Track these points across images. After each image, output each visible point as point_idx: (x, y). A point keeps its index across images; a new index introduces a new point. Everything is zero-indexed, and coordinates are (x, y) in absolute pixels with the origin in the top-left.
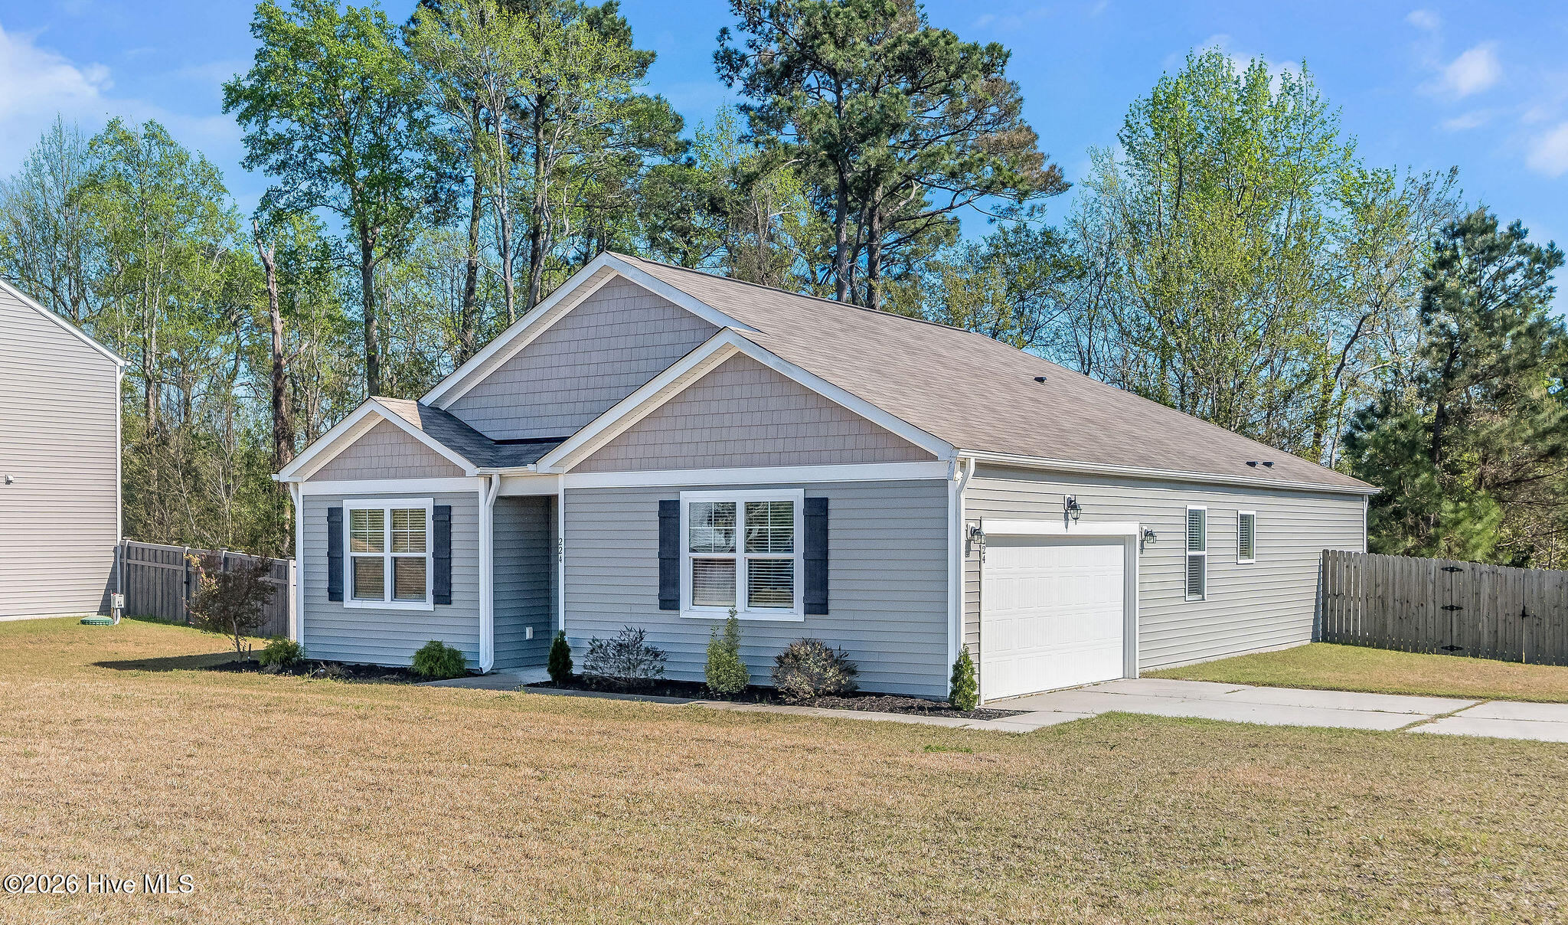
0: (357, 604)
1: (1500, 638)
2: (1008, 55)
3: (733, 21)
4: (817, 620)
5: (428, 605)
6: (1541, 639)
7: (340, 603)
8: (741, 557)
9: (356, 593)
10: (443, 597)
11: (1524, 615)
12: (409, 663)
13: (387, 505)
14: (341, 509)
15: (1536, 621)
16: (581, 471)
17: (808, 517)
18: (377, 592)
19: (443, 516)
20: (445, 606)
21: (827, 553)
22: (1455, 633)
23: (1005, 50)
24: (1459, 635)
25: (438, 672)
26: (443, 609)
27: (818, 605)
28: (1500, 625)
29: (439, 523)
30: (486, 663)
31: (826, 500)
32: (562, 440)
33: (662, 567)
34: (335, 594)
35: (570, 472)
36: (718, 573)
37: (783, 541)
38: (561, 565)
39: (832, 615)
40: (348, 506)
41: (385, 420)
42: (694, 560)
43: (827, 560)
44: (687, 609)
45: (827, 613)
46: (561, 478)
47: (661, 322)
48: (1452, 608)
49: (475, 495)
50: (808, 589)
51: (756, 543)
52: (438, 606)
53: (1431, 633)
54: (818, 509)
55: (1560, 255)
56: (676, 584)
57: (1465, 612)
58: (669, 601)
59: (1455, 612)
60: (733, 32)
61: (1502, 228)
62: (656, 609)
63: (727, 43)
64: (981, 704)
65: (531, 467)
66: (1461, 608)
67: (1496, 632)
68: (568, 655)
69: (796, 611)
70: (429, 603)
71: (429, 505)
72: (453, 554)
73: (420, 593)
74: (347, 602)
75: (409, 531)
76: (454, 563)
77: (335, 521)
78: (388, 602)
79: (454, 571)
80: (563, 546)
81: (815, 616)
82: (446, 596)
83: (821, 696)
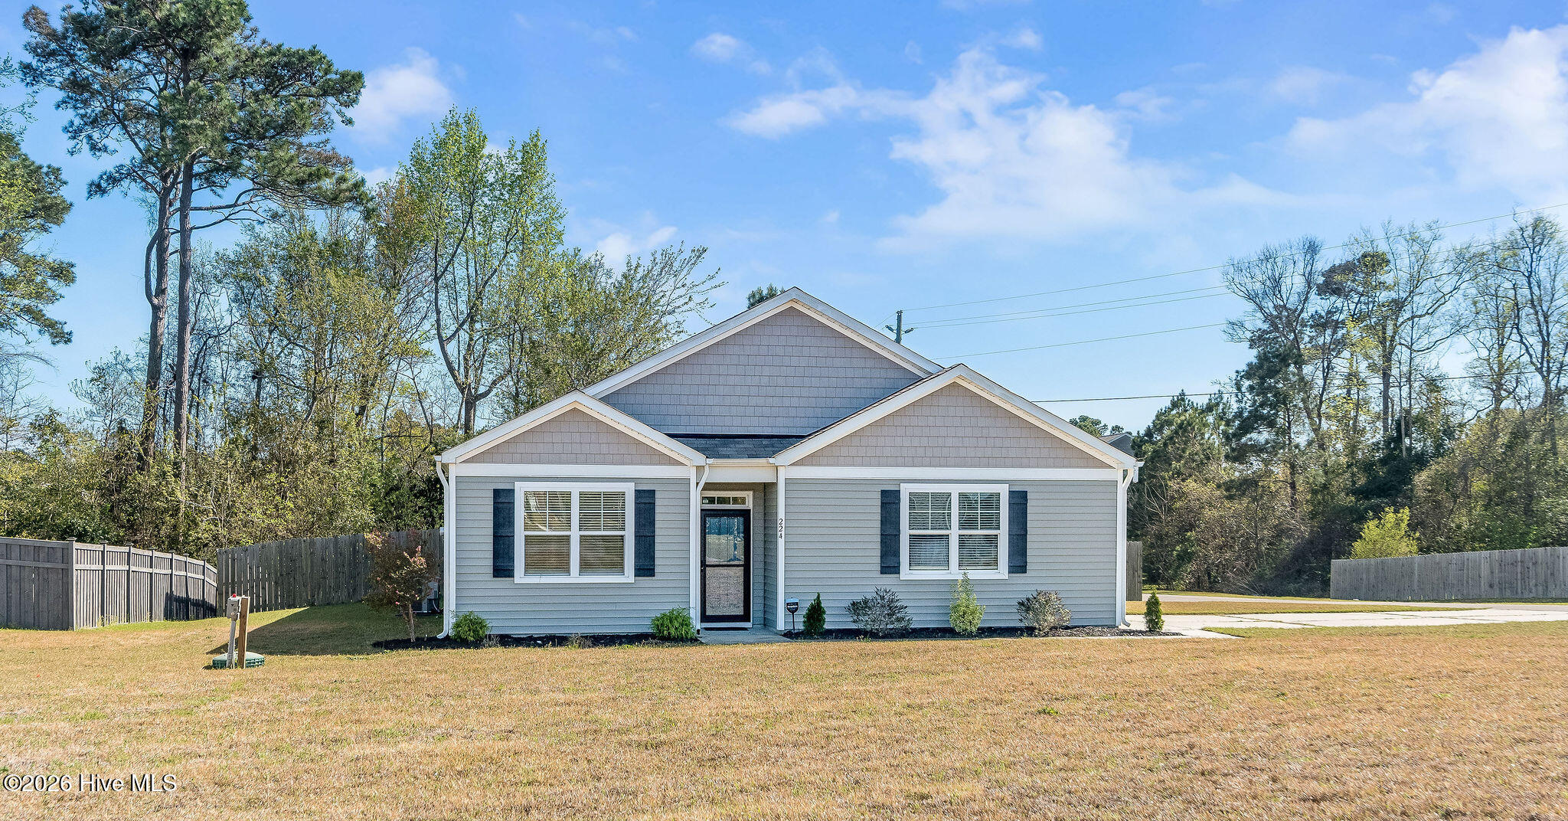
0: (534, 579)
4: (1019, 578)
7: (509, 579)
8: (955, 533)
10: (646, 568)
14: (512, 491)
16: (802, 465)
17: (1012, 504)
18: (561, 567)
19: (646, 501)
20: (651, 578)
21: (1026, 530)
26: (645, 581)
27: (1019, 566)
29: (642, 505)
31: (1027, 492)
33: (883, 543)
35: (792, 465)
36: (936, 548)
37: (992, 522)
38: (781, 542)
39: (1030, 574)
42: (911, 535)
43: (1026, 535)
44: (906, 573)
45: (1025, 572)
46: (782, 471)
49: (686, 481)
50: (1011, 555)
51: (967, 523)
52: (637, 578)
54: (1019, 500)
56: (896, 554)
58: (889, 564)
62: (879, 574)
64: (1166, 629)
68: (824, 612)
69: (1002, 572)
70: (629, 576)
71: (629, 490)
72: (657, 532)
73: (618, 566)
74: (520, 576)
75: (602, 512)
76: (657, 540)
77: (502, 502)
78: (575, 576)
79: (657, 547)
80: (783, 525)
81: (1018, 575)
82: (650, 569)
83: (1051, 629)
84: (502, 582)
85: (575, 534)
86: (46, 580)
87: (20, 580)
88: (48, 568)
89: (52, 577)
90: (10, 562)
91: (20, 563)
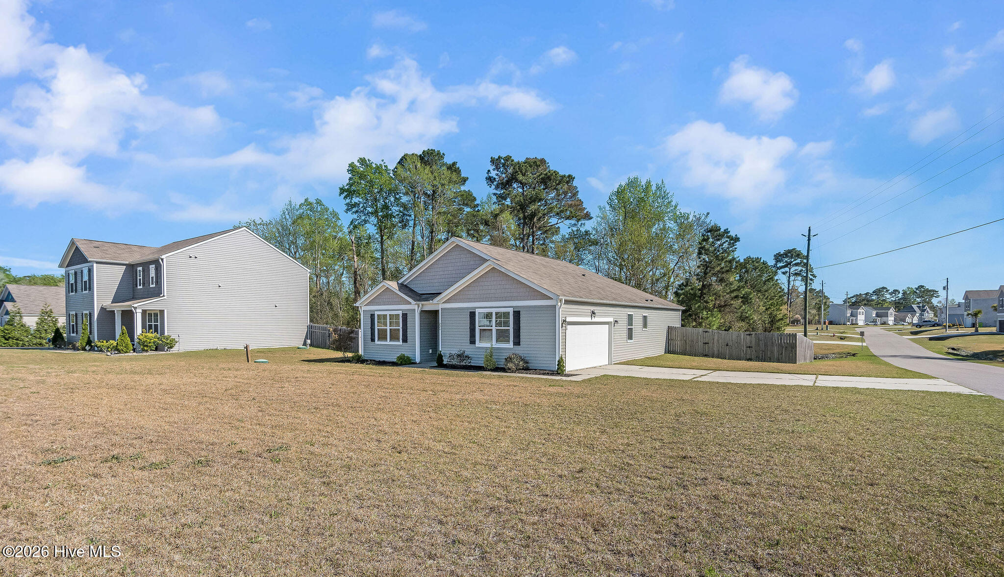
0: (379, 343)
1: (720, 352)
3: (491, 168)
4: (517, 347)
6: (732, 352)
7: (375, 342)
8: (494, 328)
9: (379, 339)
10: (405, 340)
11: (727, 345)
12: (395, 360)
13: (388, 313)
14: (374, 314)
15: (731, 347)
16: (446, 303)
17: (514, 316)
18: (385, 339)
19: (405, 316)
20: (406, 343)
23: (573, 176)
24: (708, 351)
25: (405, 363)
27: (517, 343)
28: (720, 349)
29: (404, 318)
30: (418, 360)
31: (520, 311)
32: (440, 293)
33: (470, 332)
34: (373, 340)
35: (443, 303)
36: (487, 333)
37: (506, 324)
38: (440, 331)
39: (522, 346)
40: (376, 313)
41: (388, 287)
42: (480, 329)
43: (520, 329)
44: (478, 344)
46: (440, 305)
47: (470, 258)
48: (706, 343)
49: (414, 310)
50: (514, 338)
51: (498, 324)
52: (403, 343)
53: (700, 351)
54: (517, 314)
55: (739, 238)
56: (475, 337)
57: (710, 345)
58: (473, 342)
60: (492, 171)
61: (722, 230)
62: (469, 344)
63: (490, 174)
64: (566, 372)
65: (431, 301)
69: (511, 345)
70: (401, 343)
71: (400, 313)
72: (408, 327)
73: (398, 339)
74: (377, 342)
75: (395, 321)
76: (408, 330)
77: (372, 317)
78: (388, 342)
80: (440, 326)
83: (518, 370)
84: (373, 344)
85: (388, 329)
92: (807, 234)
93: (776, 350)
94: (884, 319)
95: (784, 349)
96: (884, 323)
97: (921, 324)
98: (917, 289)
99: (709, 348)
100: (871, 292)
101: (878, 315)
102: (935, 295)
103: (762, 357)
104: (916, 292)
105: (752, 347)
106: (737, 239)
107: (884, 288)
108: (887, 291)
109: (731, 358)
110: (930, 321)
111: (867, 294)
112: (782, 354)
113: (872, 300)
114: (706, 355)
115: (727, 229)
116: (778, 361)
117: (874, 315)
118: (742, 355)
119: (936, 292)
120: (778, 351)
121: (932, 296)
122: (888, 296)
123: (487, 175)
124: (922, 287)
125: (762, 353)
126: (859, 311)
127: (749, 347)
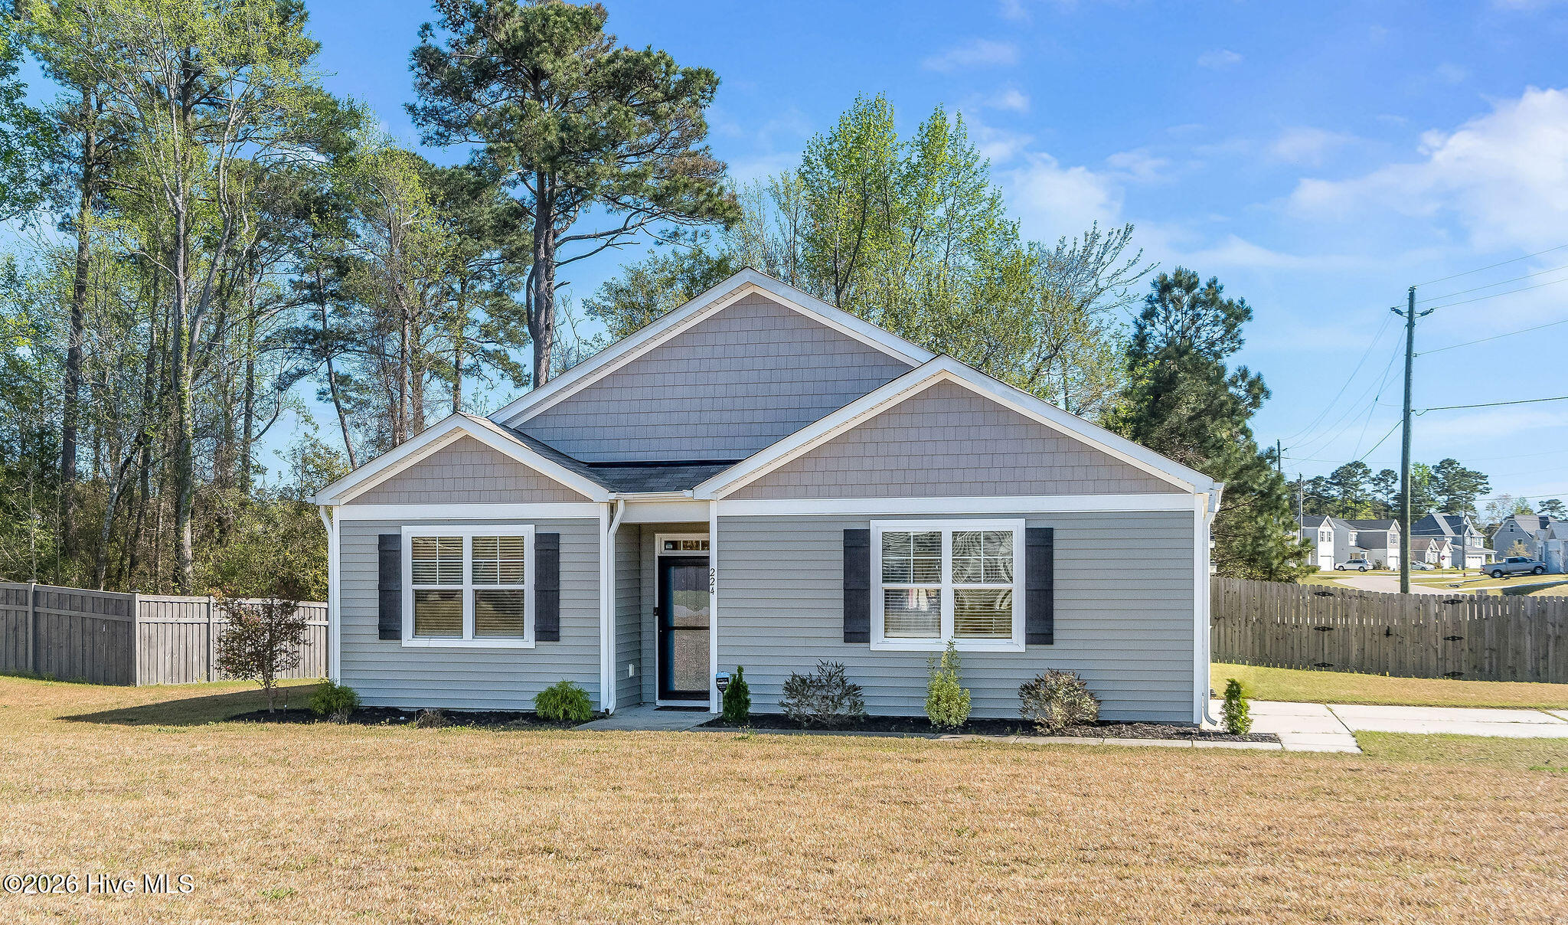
0: (422, 642)
1: (1366, 656)
2: (717, 83)
3: (436, 17)
4: (1041, 651)
5: (528, 640)
6: (1403, 655)
7: (398, 641)
8: (945, 587)
9: (419, 628)
10: (548, 630)
11: (1388, 634)
12: (531, 707)
13: (467, 533)
14: (399, 536)
15: (1399, 639)
16: (739, 498)
17: (1030, 548)
18: (453, 626)
19: (548, 547)
20: (554, 643)
21: (1051, 583)
22: (1326, 652)
23: (716, 77)
24: (1330, 653)
25: (573, 715)
26: (548, 647)
27: (1042, 634)
28: (1367, 643)
29: (544, 553)
31: (1052, 529)
33: (847, 600)
34: (389, 630)
35: (727, 498)
36: (915, 605)
37: (998, 572)
38: (714, 598)
39: (1057, 645)
40: (408, 534)
41: (467, 438)
42: (886, 591)
43: (1051, 590)
44: (880, 641)
45: (1052, 643)
46: (713, 506)
47: (809, 344)
48: (1324, 629)
49: (595, 522)
50: (1030, 619)
52: (541, 643)
53: (1305, 651)
54: (1041, 540)
55: (1248, 311)
56: (865, 614)
57: (1335, 633)
58: (856, 630)
59: (1326, 633)
60: (436, 30)
61: (1203, 284)
62: (841, 643)
63: (430, 40)
64: (1254, 729)
65: (688, 493)
66: (1332, 629)
67: (1363, 649)
68: (747, 693)
69: (1016, 642)
70: (528, 641)
71: (528, 533)
72: (563, 586)
73: (517, 629)
74: (408, 638)
75: (498, 561)
76: (562, 595)
77: (388, 547)
78: (468, 640)
79: (562, 605)
80: (716, 577)
81: (1038, 647)
82: (553, 632)
83: (1075, 724)
84: (389, 645)
85: (468, 589)
86: (114, 634)
87: (93, 634)
88: (116, 622)
89: (120, 629)
90: (84, 615)
91: (93, 615)
92: (1405, 309)
93: (1528, 646)
94: (1377, 552)
95: (1551, 644)
96: (1378, 566)
97: (1503, 569)
98: (1438, 469)
99: (1332, 641)
100: (1327, 476)
101: (1362, 543)
102: (1481, 487)
103: (1491, 664)
104: (1435, 478)
105: (1460, 638)
106: (1245, 314)
107: (1357, 465)
108: (1366, 473)
109: (1400, 671)
110: (1524, 560)
111: (1316, 482)
112: (1546, 656)
113: (1332, 499)
114: (1324, 665)
115: (1215, 282)
116: (1538, 677)
117: (1353, 543)
118: (1433, 663)
119: (1482, 477)
120: (1535, 650)
121: (1474, 489)
122: (1369, 488)
123: (418, 42)
124: (1451, 463)
125: (1491, 657)
126: (1321, 529)
127: (1453, 638)
